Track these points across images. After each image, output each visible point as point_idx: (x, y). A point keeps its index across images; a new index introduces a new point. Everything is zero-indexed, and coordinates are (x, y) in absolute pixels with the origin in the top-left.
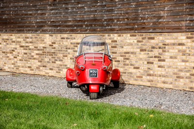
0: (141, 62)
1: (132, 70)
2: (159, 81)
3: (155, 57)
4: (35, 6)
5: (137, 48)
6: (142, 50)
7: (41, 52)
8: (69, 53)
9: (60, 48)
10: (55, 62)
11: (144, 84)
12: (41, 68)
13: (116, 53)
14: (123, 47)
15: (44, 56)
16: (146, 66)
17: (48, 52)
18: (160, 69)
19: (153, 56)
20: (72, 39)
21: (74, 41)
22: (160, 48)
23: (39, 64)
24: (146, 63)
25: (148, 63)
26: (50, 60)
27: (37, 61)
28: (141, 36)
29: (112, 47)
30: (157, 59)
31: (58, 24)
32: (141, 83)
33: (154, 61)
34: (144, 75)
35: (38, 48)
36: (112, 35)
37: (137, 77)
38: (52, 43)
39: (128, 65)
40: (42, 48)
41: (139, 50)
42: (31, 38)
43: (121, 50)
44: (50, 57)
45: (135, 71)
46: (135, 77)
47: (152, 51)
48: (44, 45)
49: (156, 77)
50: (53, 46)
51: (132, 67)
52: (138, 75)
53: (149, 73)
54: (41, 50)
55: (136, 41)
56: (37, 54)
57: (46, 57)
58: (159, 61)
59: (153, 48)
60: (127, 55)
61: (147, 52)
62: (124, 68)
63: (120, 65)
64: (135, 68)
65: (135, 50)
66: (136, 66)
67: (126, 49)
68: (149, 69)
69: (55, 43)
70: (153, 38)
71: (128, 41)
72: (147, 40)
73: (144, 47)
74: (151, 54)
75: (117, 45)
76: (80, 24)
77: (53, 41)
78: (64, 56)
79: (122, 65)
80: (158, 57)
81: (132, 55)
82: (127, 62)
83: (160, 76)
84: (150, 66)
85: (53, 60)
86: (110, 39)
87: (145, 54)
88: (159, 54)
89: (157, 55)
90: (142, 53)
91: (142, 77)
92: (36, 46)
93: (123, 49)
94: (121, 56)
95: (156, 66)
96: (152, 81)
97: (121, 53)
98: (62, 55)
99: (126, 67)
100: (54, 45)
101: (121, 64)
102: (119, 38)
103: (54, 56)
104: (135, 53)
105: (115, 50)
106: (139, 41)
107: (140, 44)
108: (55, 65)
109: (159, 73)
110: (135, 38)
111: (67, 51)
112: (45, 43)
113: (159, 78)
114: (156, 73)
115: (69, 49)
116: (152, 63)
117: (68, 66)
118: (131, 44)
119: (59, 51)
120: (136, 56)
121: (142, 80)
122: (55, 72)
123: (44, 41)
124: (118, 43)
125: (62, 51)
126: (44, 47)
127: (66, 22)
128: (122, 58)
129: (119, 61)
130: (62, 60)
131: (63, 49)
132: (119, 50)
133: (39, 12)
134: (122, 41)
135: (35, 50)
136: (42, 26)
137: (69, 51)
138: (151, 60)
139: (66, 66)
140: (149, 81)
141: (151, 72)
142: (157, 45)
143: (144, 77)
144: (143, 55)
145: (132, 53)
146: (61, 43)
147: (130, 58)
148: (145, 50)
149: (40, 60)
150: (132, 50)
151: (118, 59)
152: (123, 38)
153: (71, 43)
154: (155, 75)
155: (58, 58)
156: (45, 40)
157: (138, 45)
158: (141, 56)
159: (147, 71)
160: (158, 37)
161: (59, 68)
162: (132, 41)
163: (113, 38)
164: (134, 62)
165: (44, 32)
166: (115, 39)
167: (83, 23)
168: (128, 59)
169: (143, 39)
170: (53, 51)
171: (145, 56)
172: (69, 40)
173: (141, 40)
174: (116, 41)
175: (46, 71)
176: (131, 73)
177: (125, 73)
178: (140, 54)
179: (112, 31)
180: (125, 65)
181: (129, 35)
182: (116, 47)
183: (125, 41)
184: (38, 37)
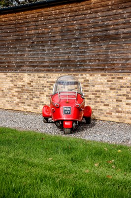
0: (111, 100)
1: (102, 107)
2: (127, 118)
3: (124, 95)
4: (15, 48)
5: (107, 87)
6: (111, 89)
7: (20, 90)
8: (45, 91)
9: (37, 86)
10: (32, 99)
11: (113, 120)
12: (20, 104)
13: (88, 91)
14: (94, 86)
16: (115, 104)
17: (26, 90)
18: (128, 106)
19: (122, 94)
20: (48, 78)
21: (50, 80)
22: (128, 87)
23: (18, 100)
24: (115, 100)
25: (117, 101)
26: (28, 97)
27: (17, 98)
28: (111, 75)
29: (84, 86)
30: (125, 97)
31: (36, 64)
32: (111, 119)
33: (123, 99)
34: (113, 111)
35: (18, 86)
36: (84, 75)
37: (107, 113)
38: (30, 82)
39: (98, 102)
40: (21, 86)
41: (108, 89)
42: (11, 77)
43: (93, 88)
44: (28, 94)
45: (104, 108)
46: (105, 113)
47: (120, 90)
48: (22, 84)
49: (124, 114)
50: (30, 84)
51: (103, 104)
52: (108, 112)
53: (118, 110)
54: (20, 88)
55: (106, 81)
56: (16, 92)
57: (24, 94)
58: (127, 99)
59: (122, 87)
60: (98, 93)
61: (116, 91)
62: (95, 105)
63: (91, 102)
64: (105, 105)
65: (105, 89)
66: (106, 103)
67: (97, 87)
68: (118, 106)
69: (32, 82)
70: (122, 78)
71: (99, 81)
72: (116, 79)
73: (114, 86)
74: (120, 92)
75: (89, 84)
76: (55, 64)
77: (31, 80)
78: (41, 94)
79: (94, 103)
80: (126, 96)
81: (102, 94)
82: (98, 99)
83: (128, 113)
84: (119, 103)
85: (31, 97)
86: (83, 78)
87: (114, 92)
88: (127, 92)
89: (125, 93)
90: (112, 91)
91: (111, 114)
92: (16, 84)
93: (94, 88)
94: (93, 94)
95: (124, 103)
96: (120, 117)
97: (92, 91)
98: (39, 93)
99: (97, 104)
100: (32, 83)
101: (93, 101)
102: (91, 78)
103: (31, 93)
104: (106, 92)
105: (87, 88)
106: (108, 81)
107: (109, 83)
108: (33, 102)
109: (127, 110)
110: (105, 77)
111: (43, 89)
112: (24, 81)
113: (127, 115)
114: (124, 110)
115: (46, 87)
116: (121, 101)
117: (45, 103)
118: (102, 84)
119: (36, 88)
120: (106, 95)
121: (111, 117)
122: (32, 108)
123: (22, 79)
124: (89, 82)
125: (39, 89)
126: (22, 85)
127: (42, 62)
128: (94, 96)
129: (90, 99)
130: (39, 98)
131: (40, 87)
132: (90, 88)
133: (19, 53)
134: (93, 80)
135: (15, 88)
136: (21, 66)
137: (45, 89)
138: (120, 98)
139: (42, 102)
140: (118, 117)
141: (120, 109)
142: (125, 84)
143: (113, 114)
144: (112, 94)
145: (103, 91)
146: (38, 82)
147: (101, 96)
148: (115, 89)
149: (19, 96)
150: (102, 89)
151: (89, 97)
152: (94, 77)
153: (48, 82)
154: (124, 112)
155: (35, 95)
156: (24, 79)
157: (108, 84)
158: (110, 95)
159: (115, 108)
160: (126, 77)
161: (36, 104)
162: (102, 81)
163: (86, 78)
164: (104, 100)
165: (23, 71)
166: (87, 78)
167: (58, 64)
168: (99, 97)
169: (112, 78)
170: (31, 88)
171: (114, 94)
172: (45, 79)
173: (110, 79)
174: (88, 81)
175: (24, 107)
176: (102, 110)
177: (96, 110)
178: (110, 92)
179: (85, 71)
180: (96, 102)
181: (100, 75)
182: (88, 86)
183: (96, 80)
184: (18, 76)
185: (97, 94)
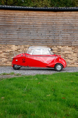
0: (74, 57)
1: (69, 61)
6: (74, 53)
11: (75, 66)
12: (8, 62)
13: (60, 54)
15: (11, 56)
16: (76, 59)
23: (7, 60)
24: (76, 57)
27: (5, 58)
28: (74, 47)
29: (58, 51)
32: (74, 66)
35: (6, 52)
36: (58, 46)
39: (67, 59)
43: (63, 52)
45: (70, 61)
46: (71, 63)
48: (11, 50)
51: (69, 59)
54: (8, 53)
55: (71, 49)
57: (12, 56)
64: (70, 60)
65: (71, 53)
66: (71, 59)
67: (65, 52)
69: (20, 49)
71: (67, 49)
72: (77, 48)
73: (76, 51)
77: (18, 48)
81: (69, 55)
82: (67, 57)
86: (57, 48)
90: (75, 54)
92: (4, 51)
94: (63, 55)
100: (19, 50)
102: (62, 48)
104: (71, 54)
107: (73, 50)
110: (71, 47)
112: (12, 49)
118: (69, 50)
123: (11, 48)
128: (64, 56)
132: (62, 53)
135: (4, 53)
140: (77, 65)
143: (75, 63)
144: (75, 55)
145: (69, 54)
146: (24, 49)
147: (68, 56)
148: (76, 53)
149: (7, 58)
150: (69, 53)
152: (64, 47)
156: (12, 48)
158: (74, 55)
159: (77, 61)
162: (69, 49)
163: (59, 48)
164: (70, 57)
166: (60, 48)
168: (67, 56)
169: (75, 48)
171: (76, 55)
173: (74, 48)
176: (68, 62)
178: (73, 54)
182: (60, 51)
183: (65, 49)
184: (6, 46)
185: (65, 55)
